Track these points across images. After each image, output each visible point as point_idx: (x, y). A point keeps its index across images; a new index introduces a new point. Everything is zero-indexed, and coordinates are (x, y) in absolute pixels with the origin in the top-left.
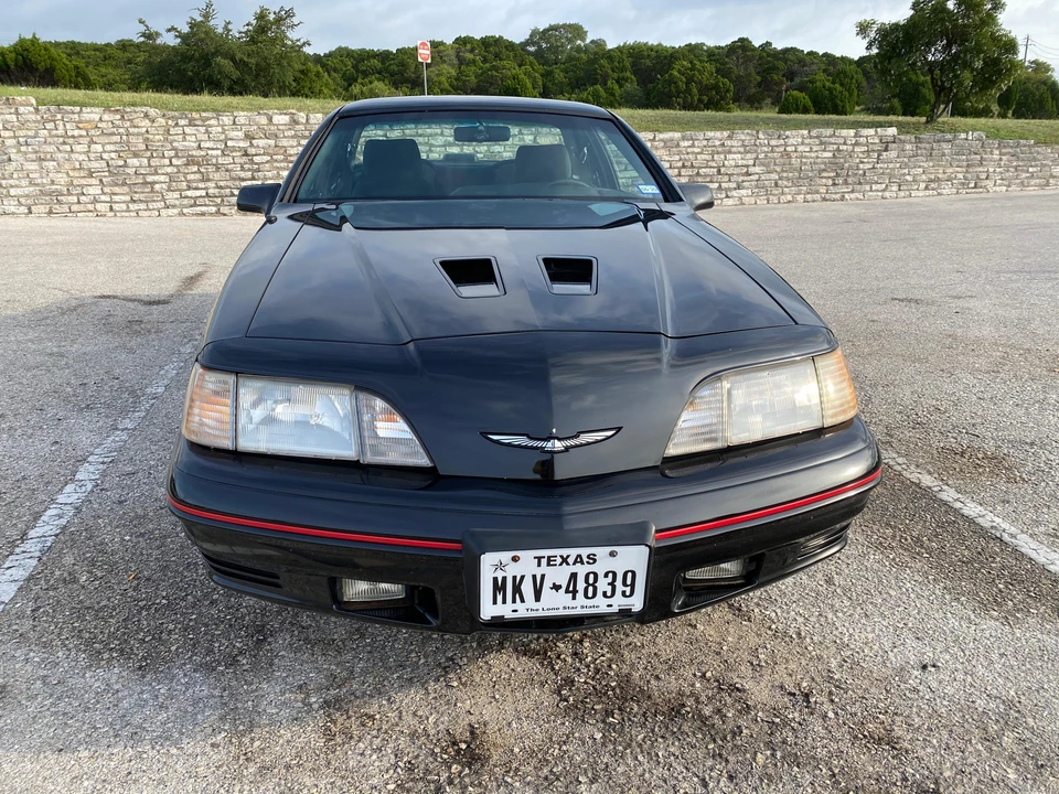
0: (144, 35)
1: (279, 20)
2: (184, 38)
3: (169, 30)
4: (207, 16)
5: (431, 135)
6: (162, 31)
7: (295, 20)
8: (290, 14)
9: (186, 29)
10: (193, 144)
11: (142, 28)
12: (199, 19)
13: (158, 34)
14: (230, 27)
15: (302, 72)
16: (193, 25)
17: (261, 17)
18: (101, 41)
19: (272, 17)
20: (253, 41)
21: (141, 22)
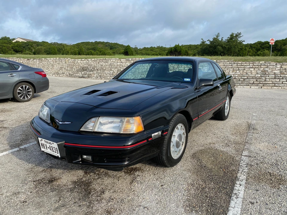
0: (202, 42)
1: (237, 36)
2: (211, 42)
3: (208, 41)
4: (217, 36)
5: (246, 66)
6: (206, 41)
7: (241, 35)
8: (240, 34)
9: (212, 40)
10: (183, 68)
11: (202, 41)
12: (216, 37)
13: (205, 42)
14: (223, 39)
15: (241, 49)
16: (214, 39)
17: (232, 35)
18: (196, 44)
19: (235, 35)
20: (228, 41)
21: (202, 39)
